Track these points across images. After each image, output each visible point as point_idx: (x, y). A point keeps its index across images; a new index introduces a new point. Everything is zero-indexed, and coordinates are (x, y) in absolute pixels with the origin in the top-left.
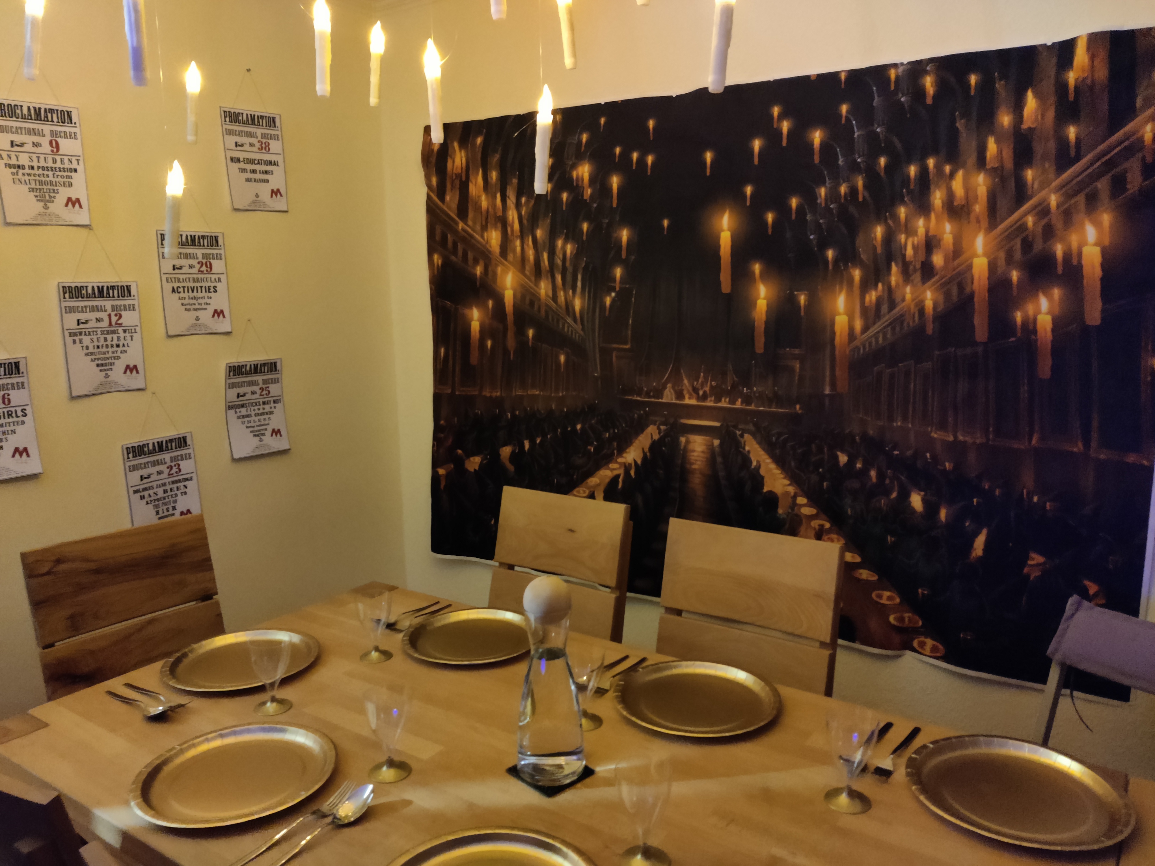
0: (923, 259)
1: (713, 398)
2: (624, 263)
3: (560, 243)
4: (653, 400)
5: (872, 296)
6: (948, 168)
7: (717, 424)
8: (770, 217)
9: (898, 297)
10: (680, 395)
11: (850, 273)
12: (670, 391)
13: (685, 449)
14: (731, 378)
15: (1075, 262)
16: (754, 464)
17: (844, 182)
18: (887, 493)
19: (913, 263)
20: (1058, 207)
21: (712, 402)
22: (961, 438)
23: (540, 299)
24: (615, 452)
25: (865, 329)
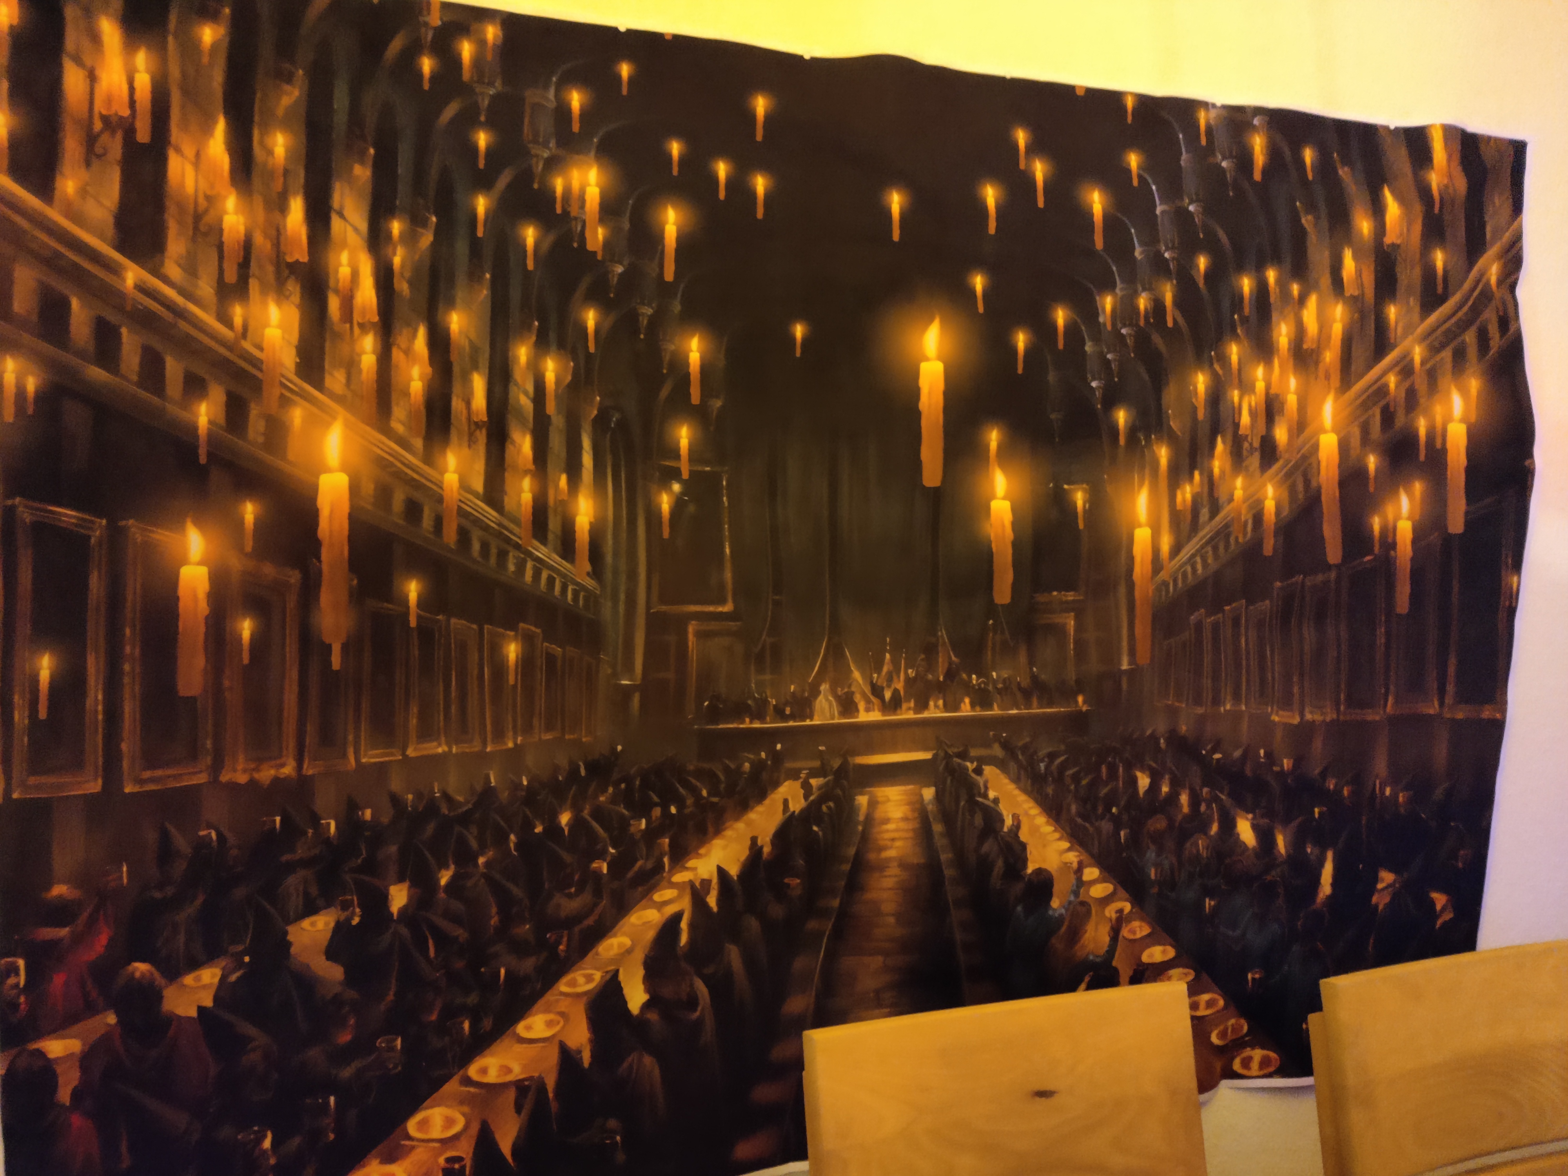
0: (1264, 433)
1: (912, 704)
2: (699, 415)
3: (522, 353)
4: (791, 723)
5: (1186, 493)
6: (1295, 289)
7: (926, 755)
8: (1021, 340)
9: (1222, 494)
10: (848, 705)
11: (1154, 451)
12: (827, 700)
13: (869, 820)
14: (945, 658)
15: (1438, 445)
16: (1009, 822)
17: (1144, 289)
18: (1204, 828)
19: (1249, 439)
20: (1423, 363)
21: (912, 712)
22: (1309, 717)
23: (440, 500)
24: (666, 860)
25: (1176, 549)
